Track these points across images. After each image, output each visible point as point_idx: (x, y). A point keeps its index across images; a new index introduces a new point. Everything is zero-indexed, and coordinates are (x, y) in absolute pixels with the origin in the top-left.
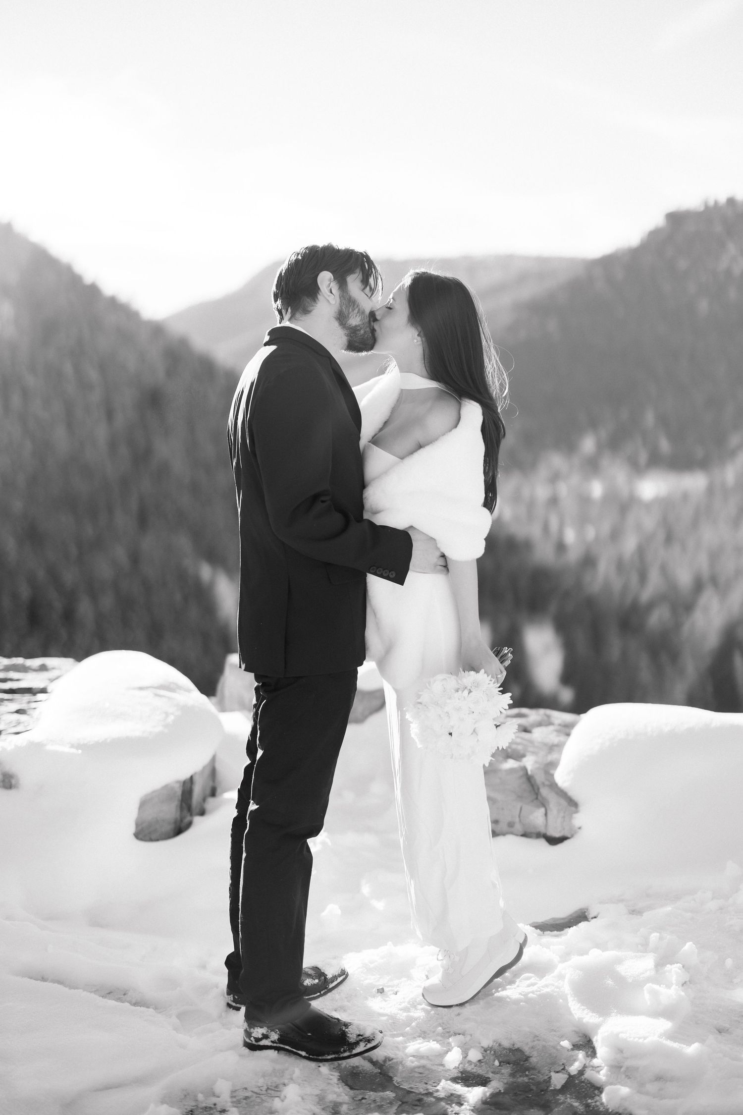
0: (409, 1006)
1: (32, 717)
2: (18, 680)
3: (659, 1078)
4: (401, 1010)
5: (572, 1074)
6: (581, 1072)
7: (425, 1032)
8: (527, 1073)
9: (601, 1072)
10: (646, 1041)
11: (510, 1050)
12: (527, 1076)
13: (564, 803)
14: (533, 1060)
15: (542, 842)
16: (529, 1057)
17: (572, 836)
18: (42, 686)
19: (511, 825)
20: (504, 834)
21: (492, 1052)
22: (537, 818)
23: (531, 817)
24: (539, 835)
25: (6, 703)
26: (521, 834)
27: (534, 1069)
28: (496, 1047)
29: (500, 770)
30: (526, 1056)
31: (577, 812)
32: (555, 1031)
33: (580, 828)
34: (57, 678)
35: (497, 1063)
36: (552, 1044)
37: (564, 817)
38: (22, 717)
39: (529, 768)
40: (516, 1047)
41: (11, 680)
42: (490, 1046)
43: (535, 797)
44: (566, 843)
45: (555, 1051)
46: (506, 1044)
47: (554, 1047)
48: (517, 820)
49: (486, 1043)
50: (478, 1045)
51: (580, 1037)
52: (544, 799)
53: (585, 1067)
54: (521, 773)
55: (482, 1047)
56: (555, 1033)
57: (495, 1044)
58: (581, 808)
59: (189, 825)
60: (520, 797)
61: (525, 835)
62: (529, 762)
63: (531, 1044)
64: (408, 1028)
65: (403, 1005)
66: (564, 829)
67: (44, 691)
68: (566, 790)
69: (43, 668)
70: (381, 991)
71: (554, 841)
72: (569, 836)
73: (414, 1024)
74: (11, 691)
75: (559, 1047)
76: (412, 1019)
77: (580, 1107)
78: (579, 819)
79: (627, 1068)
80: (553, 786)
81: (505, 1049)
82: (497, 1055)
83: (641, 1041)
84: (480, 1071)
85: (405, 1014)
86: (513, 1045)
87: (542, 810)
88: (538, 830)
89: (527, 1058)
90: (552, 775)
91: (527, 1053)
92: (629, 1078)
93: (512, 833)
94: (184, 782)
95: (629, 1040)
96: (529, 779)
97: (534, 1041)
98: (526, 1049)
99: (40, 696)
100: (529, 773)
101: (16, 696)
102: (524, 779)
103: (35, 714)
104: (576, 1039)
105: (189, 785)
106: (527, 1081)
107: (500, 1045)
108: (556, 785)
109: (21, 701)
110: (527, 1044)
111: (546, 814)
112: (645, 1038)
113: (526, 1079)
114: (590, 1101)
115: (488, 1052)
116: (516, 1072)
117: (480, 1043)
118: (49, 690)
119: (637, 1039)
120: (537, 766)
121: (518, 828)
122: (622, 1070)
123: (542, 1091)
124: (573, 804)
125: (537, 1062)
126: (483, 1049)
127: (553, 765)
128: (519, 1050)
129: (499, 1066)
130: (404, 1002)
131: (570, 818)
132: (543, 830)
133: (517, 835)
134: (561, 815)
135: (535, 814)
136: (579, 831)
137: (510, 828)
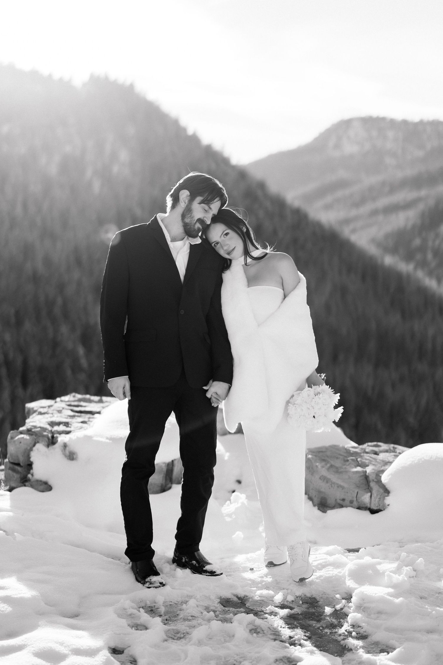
0: (264, 576)
1: (90, 425)
2: (85, 406)
3: (380, 613)
4: (259, 577)
5: (337, 609)
6: (342, 609)
7: (268, 587)
8: (315, 608)
9: (352, 609)
10: (376, 595)
11: (310, 598)
12: (315, 609)
13: (381, 491)
14: (320, 603)
15: (368, 513)
16: (318, 602)
17: (384, 510)
18: (98, 410)
19: (351, 502)
20: (346, 507)
21: (300, 598)
22: (366, 498)
23: (363, 498)
24: (366, 509)
25: (76, 417)
26: (357, 507)
27: (319, 607)
28: (303, 596)
29: (350, 471)
30: (317, 601)
31: (388, 496)
32: (335, 591)
33: (389, 505)
34: (107, 406)
35: (301, 602)
36: (331, 596)
37: (380, 498)
38: (84, 425)
39: (368, 472)
40: (313, 597)
41: (81, 406)
42: (300, 595)
43: (368, 487)
44: (380, 513)
45: (332, 599)
46: (308, 595)
47: (332, 598)
48: (355, 499)
49: (298, 594)
50: (294, 594)
51: (348, 595)
52: (372, 489)
53: (344, 606)
54: (362, 474)
55: (296, 596)
56: (334, 592)
57: (302, 595)
58: (391, 494)
59: (170, 488)
60: (358, 487)
61: (359, 508)
62: (369, 470)
63: (321, 596)
64: (260, 585)
65: (261, 575)
66: (380, 505)
67: (99, 413)
68: (385, 485)
69: (101, 401)
70: (252, 569)
71: (373, 512)
72: (382, 509)
73: (263, 583)
74: (81, 412)
75: (334, 598)
76: (263, 581)
77: (336, 622)
78: (388, 500)
79: (365, 608)
80: (379, 482)
81: (307, 597)
82: (302, 599)
83: (374, 595)
84: (291, 605)
85: (260, 579)
86: (312, 596)
87: (369, 494)
88: (366, 506)
89: (317, 602)
90: (381, 477)
91: (318, 600)
92: (364, 612)
93: (352, 507)
94: (168, 464)
95: (368, 594)
96: (366, 478)
97: (323, 595)
98: (318, 598)
99: (96, 415)
100: (367, 474)
101: (83, 415)
102: (363, 478)
103: (91, 424)
104: (345, 596)
105: (171, 466)
106: (314, 611)
107: (305, 595)
108: (381, 481)
109: (85, 417)
110: (319, 596)
111: (371, 496)
112: (376, 594)
113: (314, 610)
114: (341, 620)
115: (298, 598)
116: (310, 607)
117: (295, 594)
118: (102, 412)
119: (372, 594)
120: (373, 471)
121: (355, 503)
122: (362, 608)
123: (320, 615)
124: (387, 492)
125: (322, 604)
126: (296, 597)
127: (383, 471)
128: (315, 598)
129: (302, 604)
130: (262, 574)
131: (384, 499)
132: (369, 506)
133: (354, 508)
134: (379, 497)
135: (365, 496)
136: (388, 506)
137: (351, 504)
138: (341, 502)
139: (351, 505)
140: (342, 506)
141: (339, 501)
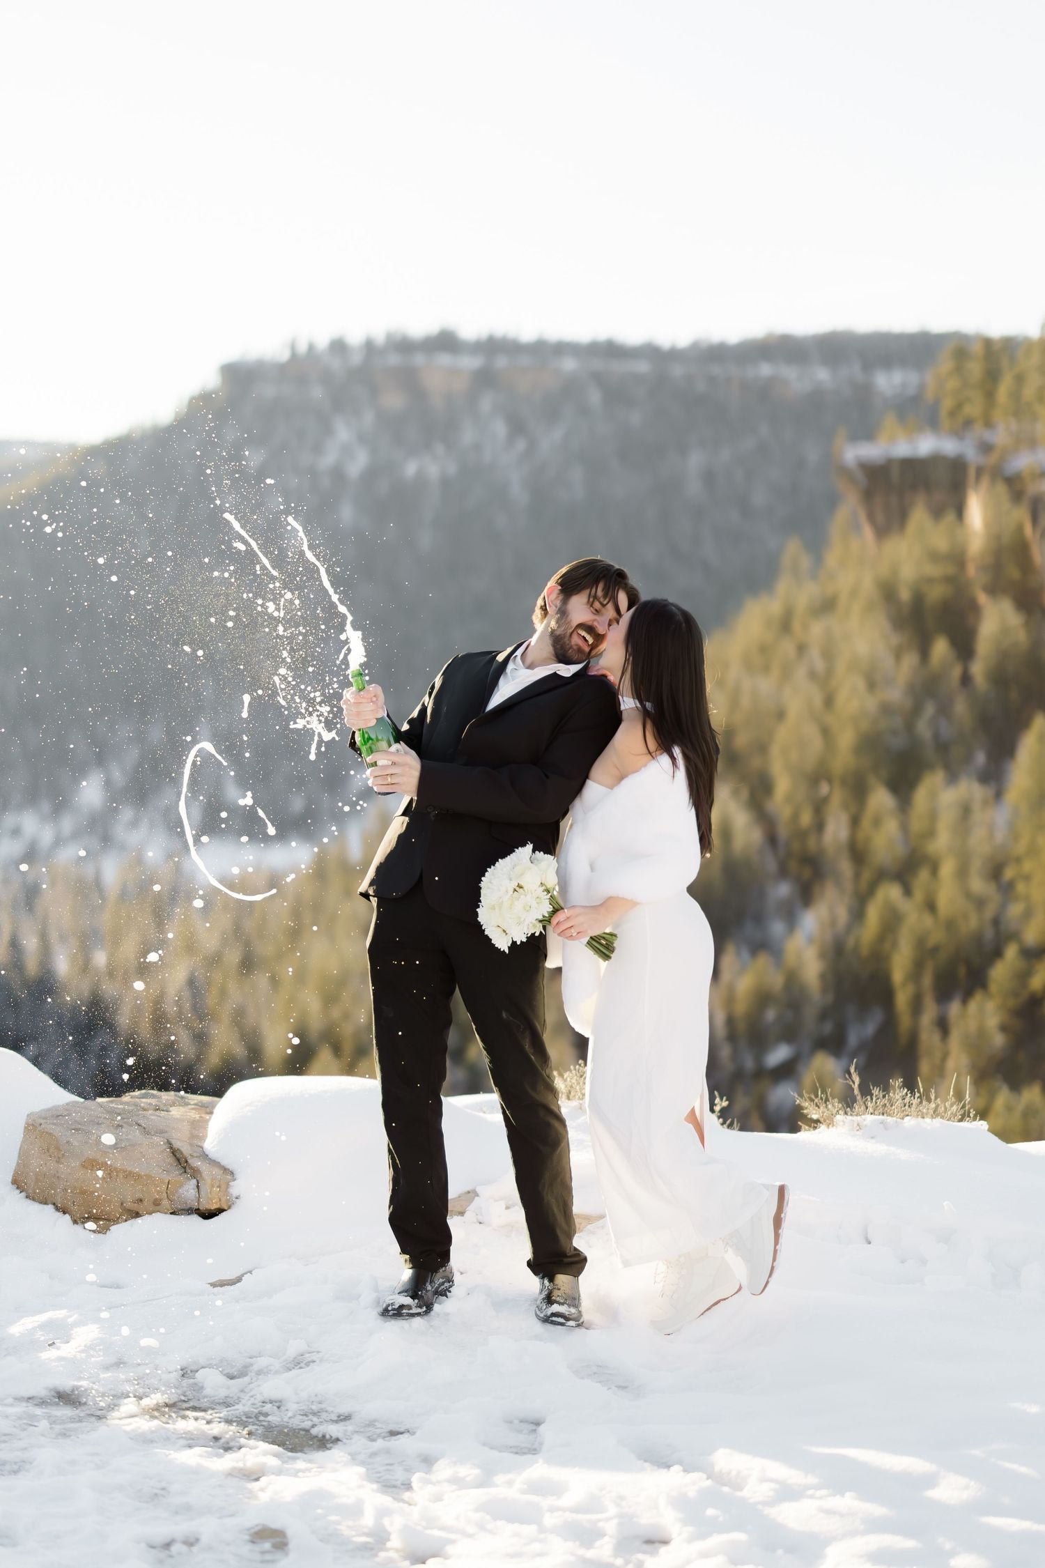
13: (217, 1172)
15: (196, 1219)
17: (229, 1207)
19: (156, 1203)
20: (151, 1214)
22: (188, 1191)
23: (180, 1192)
24: (190, 1211)
26: (169, 1211)
31: (233, 1180)
33: (238, 1197)
37: (219, 1187)
43: (183, 1170)
44: (222, 1216)
48: (165, 1196)
52: (194, 1170)
58: (238, 1177)
60: (167, 1171)
61: (174, 1212)
66: (220, 1200)
68: (219, 1160)
71: (208, 1215)
72: (226, 1208)
78: (236, 1188)
80: (205, 1156)
87: (194, 1182)
88: (189, 1206)
93: (158, 1212)
96: (174, 1152)
102: (168, 1153)
111: (198, 1187)
121: (166, 1204)
124: (228, 1173)
131: (228, 1186)
132: (195, 1205)
133: (166, 1213)
134: (218, 1185)
135: (186, 1187)
136: (237, 1200)
137: (156, 1206)
138: (135, 1207)
139: (157, 1208)
140: (137, 1215)
141: (129, 1205)
